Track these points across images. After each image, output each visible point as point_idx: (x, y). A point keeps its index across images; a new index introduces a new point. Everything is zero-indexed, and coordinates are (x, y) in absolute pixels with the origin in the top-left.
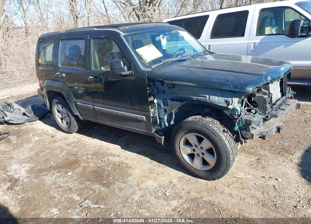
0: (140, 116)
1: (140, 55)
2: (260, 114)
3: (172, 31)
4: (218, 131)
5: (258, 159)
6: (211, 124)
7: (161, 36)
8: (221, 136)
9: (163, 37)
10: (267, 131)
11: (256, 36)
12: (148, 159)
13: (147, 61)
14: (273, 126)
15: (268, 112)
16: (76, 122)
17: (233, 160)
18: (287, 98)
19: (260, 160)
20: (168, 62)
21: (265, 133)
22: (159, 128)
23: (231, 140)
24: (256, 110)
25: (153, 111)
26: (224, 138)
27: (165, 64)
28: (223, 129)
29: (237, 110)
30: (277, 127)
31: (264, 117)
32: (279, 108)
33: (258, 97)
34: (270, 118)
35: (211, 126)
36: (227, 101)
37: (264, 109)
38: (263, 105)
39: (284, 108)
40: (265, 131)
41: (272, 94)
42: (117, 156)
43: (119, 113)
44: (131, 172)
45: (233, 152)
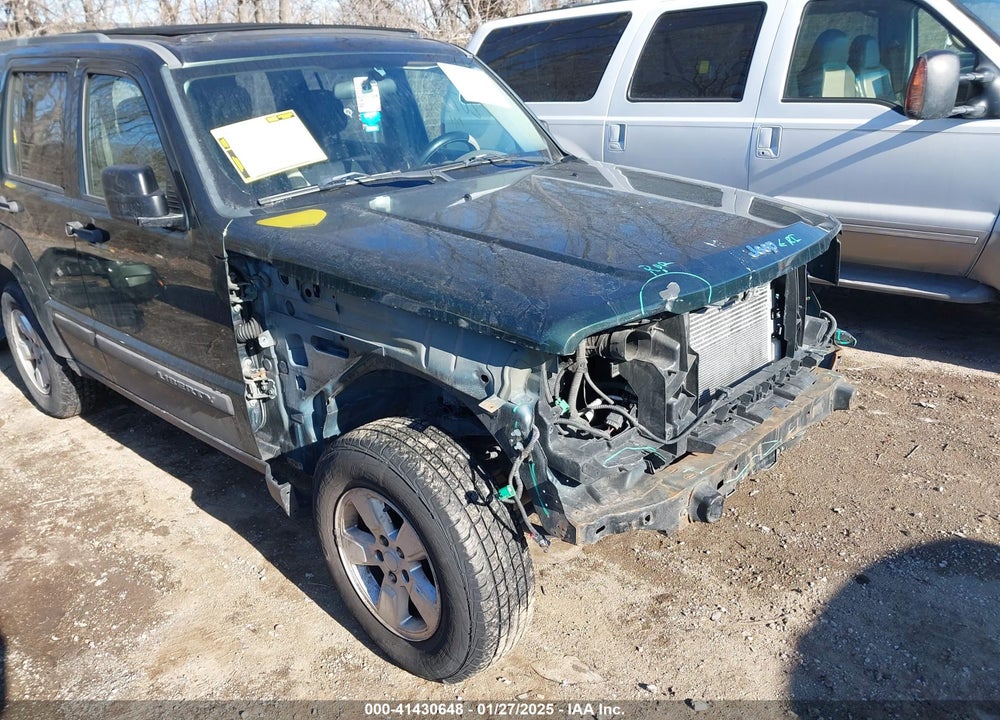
0: (217, 393)
1: (225, 151)
2: (641, 434)
3: (409, 63)
4: (443, 497)
5: (660, 599)
6: (423, 465)
7: (359, 81)
8: (453, 519)
9: (366, 87)
10: (644, 515)
11: (783, 101)
12: (257, 557)
13: (247, 176)
14: (676, 497)
15: (675, 431)
16: (66, 379)
17: (496, 620)
18: (795, 364)
19: (664, 604)
20: (341, 187)
21: (634, 522)
22: (291, 444)
23: (497, 536)
24: (625, 418)
25: (264, 377)
26: (463, 529)
27: (327, 194)
28: (472, 489)
29: (520, 419)
30: (696, 499)
31: (651, 448)
32: (741, 411)
33: (636, 366)
34: (688, 453)
35: (422, 470)
36: (485, 378)
37: (659, 416)
38: (654, 400)
39: (760, 414)
40: (634, 516)
41: (697, 354)
42: (154, 532)
43: (157, 369)
44: (165, 608)
45: (502, 588)
